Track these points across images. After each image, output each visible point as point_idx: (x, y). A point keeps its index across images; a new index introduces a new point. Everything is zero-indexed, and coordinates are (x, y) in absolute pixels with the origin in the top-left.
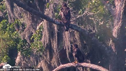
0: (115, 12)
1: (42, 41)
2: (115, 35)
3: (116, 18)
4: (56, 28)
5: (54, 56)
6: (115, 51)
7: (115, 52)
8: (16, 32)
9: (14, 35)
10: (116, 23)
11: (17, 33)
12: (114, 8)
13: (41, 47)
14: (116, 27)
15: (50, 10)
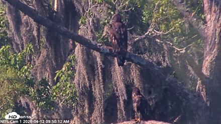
0: (206, 31)
1: (75, 82)
2: (205, 72)
3: (207, 42)
4: (98, 60)
5: (96, 108)
6: (205, 101)
7: (207, 101)
8: (26, 67)
9: (23, 73)
10: (208, 50)
11: (28, 68)
12: (203, 24)
13: (72, 93)
14: (208, 57)
15: (87, 28)
